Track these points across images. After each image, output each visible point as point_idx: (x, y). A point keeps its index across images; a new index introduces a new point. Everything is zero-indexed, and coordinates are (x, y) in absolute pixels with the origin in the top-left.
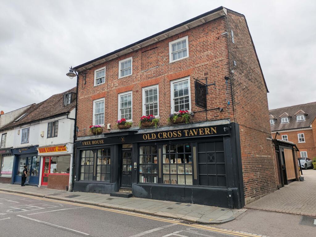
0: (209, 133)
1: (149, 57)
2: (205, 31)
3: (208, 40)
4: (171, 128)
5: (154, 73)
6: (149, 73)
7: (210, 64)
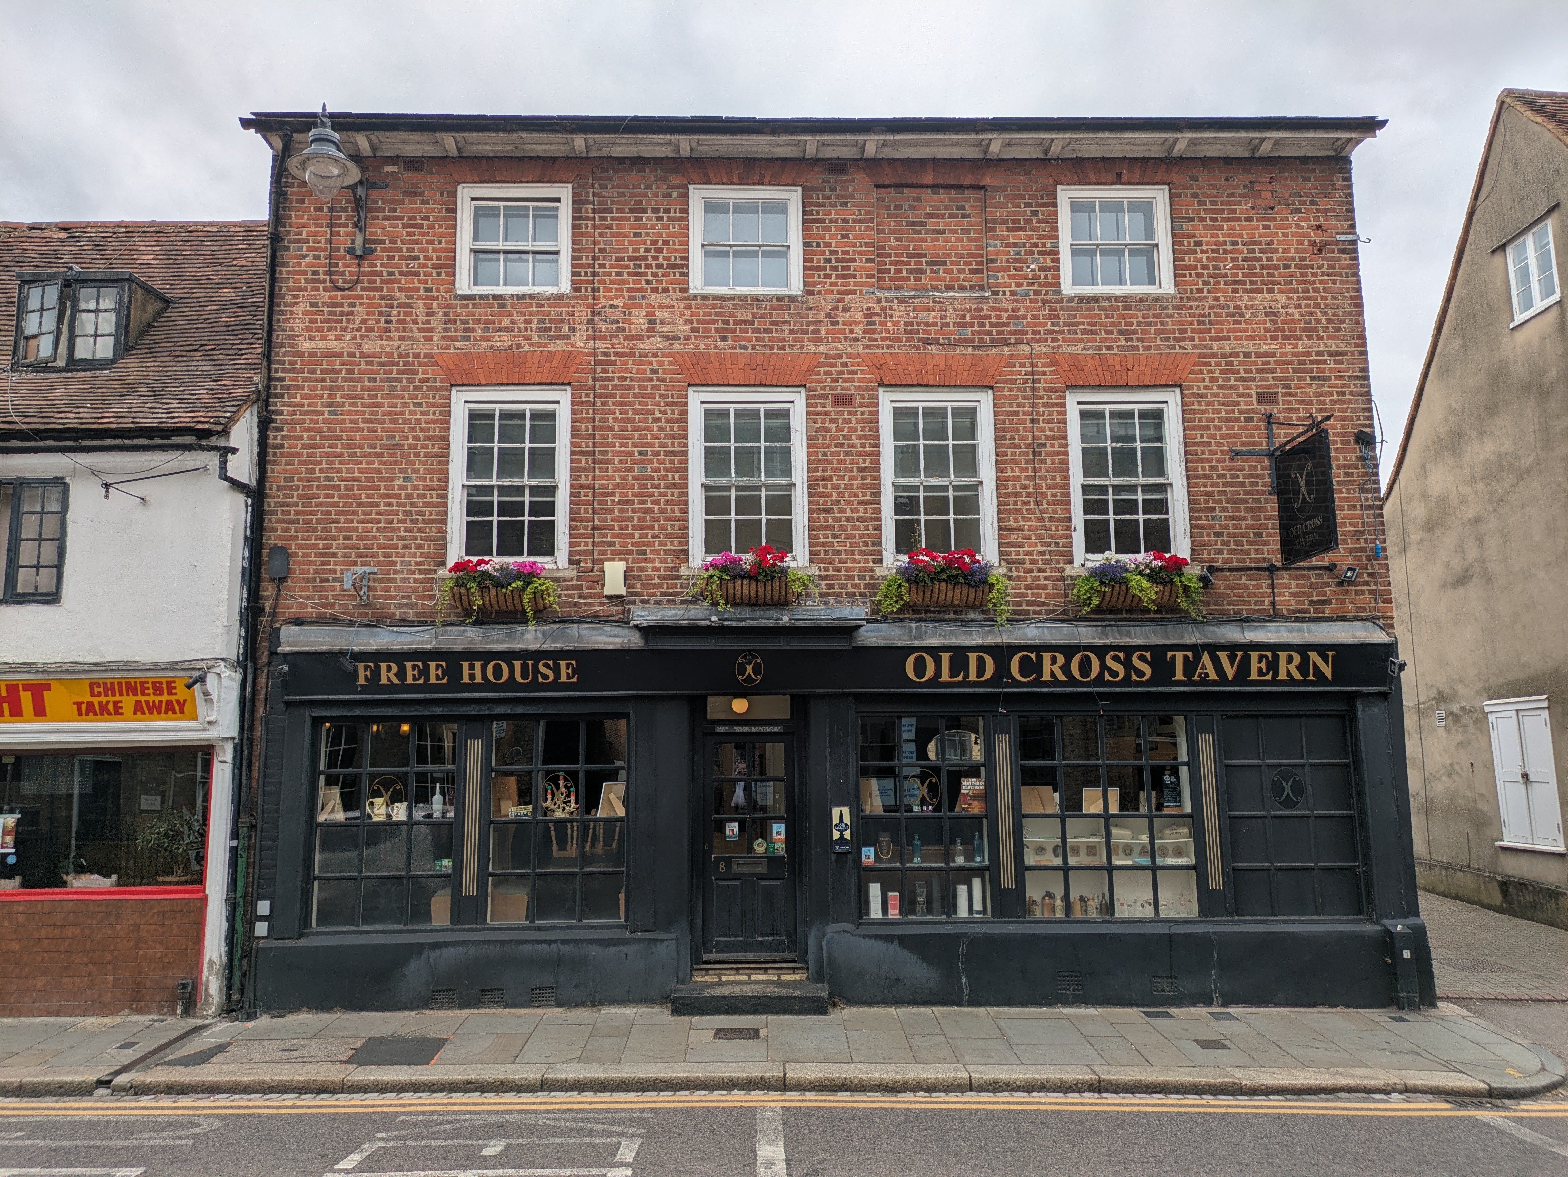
0: (1297, 676)
1: (924, 224)
2: (1256, 195)
3: (1272, 243)
4: (1086, 634)
5: (964, 325)
6: (932, 316)
7: (1283, 354)
